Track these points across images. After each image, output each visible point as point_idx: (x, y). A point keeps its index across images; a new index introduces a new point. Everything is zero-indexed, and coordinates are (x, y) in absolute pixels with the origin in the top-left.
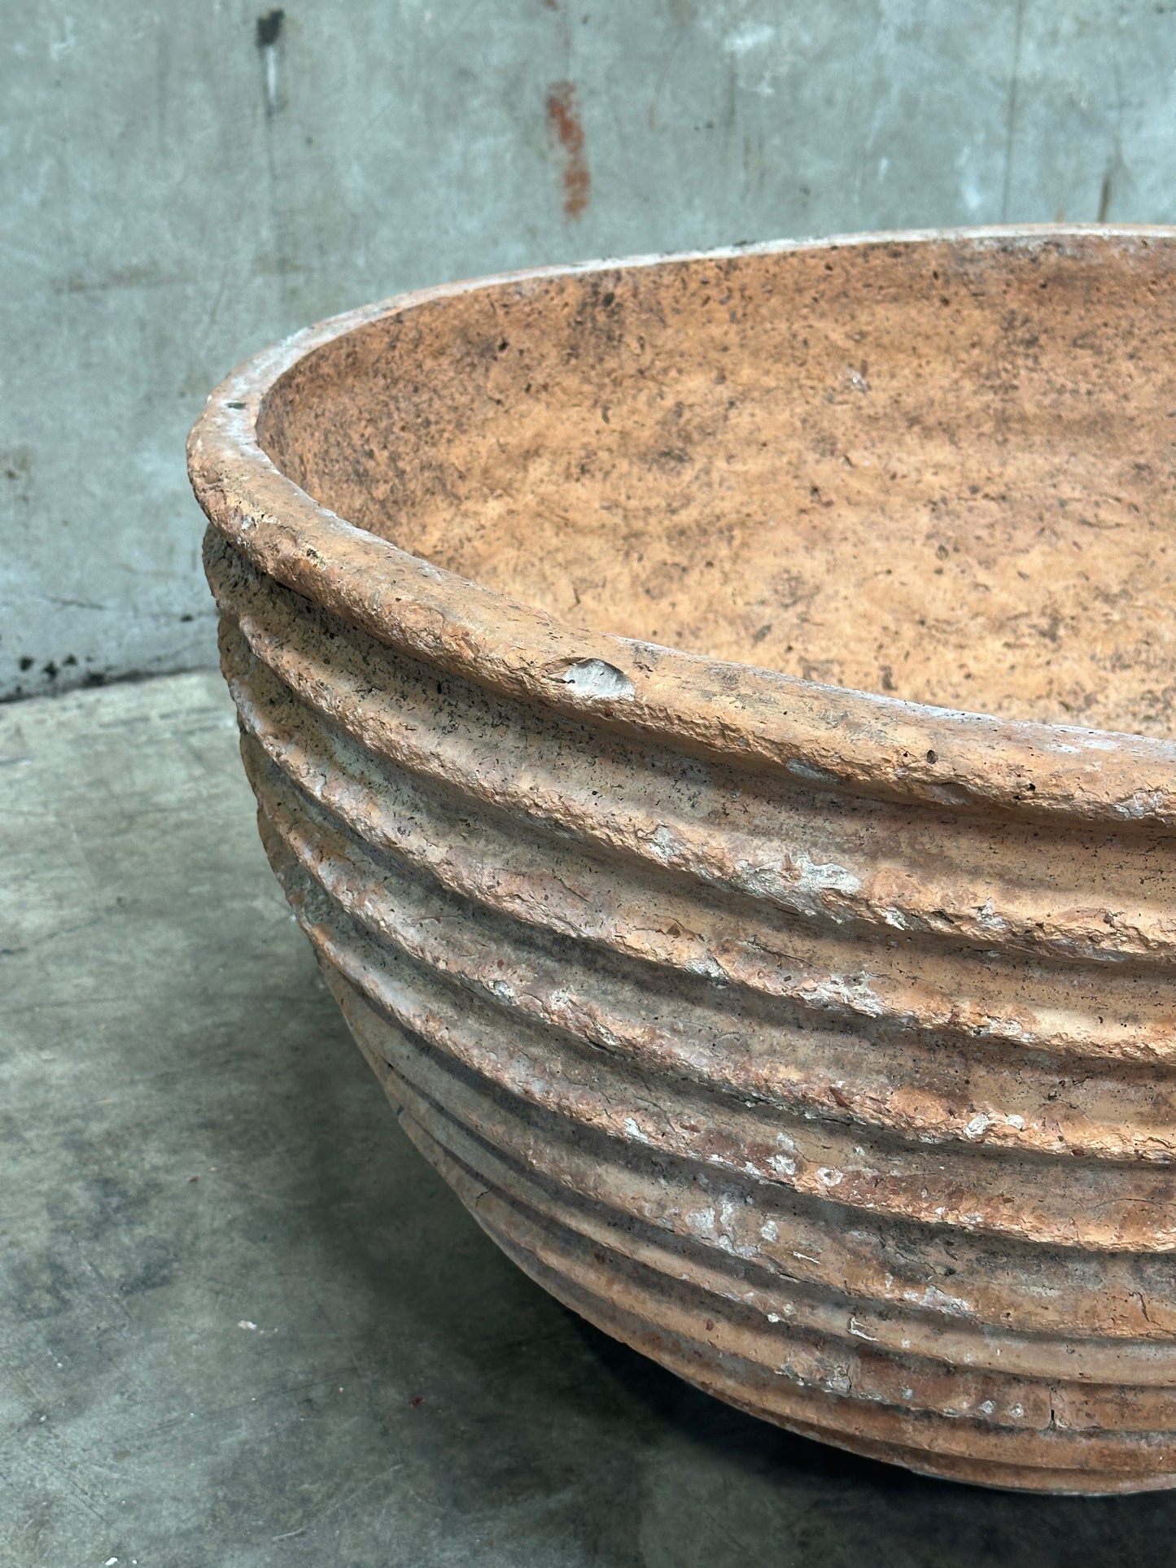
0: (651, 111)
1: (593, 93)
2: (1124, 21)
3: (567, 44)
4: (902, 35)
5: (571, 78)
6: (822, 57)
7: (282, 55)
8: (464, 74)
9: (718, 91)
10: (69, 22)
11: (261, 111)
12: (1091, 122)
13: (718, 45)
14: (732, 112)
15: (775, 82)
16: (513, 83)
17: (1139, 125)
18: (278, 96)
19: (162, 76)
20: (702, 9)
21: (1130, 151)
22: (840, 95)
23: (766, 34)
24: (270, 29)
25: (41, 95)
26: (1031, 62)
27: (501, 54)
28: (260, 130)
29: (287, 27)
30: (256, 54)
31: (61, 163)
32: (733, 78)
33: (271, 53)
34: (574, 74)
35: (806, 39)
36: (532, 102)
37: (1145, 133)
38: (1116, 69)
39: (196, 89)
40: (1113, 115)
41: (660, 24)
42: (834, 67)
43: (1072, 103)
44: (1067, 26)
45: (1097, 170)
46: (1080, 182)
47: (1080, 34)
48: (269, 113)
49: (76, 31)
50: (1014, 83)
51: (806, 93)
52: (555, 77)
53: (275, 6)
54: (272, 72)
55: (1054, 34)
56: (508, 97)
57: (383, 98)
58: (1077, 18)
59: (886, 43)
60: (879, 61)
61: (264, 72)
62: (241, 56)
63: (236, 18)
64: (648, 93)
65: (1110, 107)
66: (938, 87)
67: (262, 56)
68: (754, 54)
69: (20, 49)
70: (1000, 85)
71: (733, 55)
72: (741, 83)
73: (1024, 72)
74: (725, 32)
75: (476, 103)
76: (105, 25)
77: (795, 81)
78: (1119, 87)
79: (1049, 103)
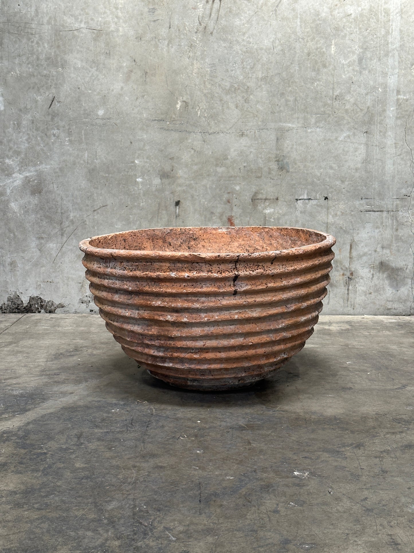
0: (249, 222)
1: (237, 218)
2: (352, 213)
3: (232, 209)
4: (301, 212)
5: (232, 215)
6: (284, 215)
7: (179, 208)
8: (212, 213)
9: (262, 219)
10: (144, 200)
11: (175, 216)
12: (346, 232)
13: (262, 211)
14: (265, 223)
15: (274, 219)
16: (221, 215)
17: (358, 234)
18: (178, 214)
19: (158, 210)
20: (259, 205)
21: (356, 239)
22: (288, 222)
23: (272, 210)
24: (177, 203)
25: (138, 211)
26: (331, 219)
27: (219, 210)
28: (175, 219)
29: (180, 203)
30: (175, 207)
31: (140, 223)
32: (265, 217)
33: (177, 207)
34: (233, 214)
35: (281, 212)
36: (225, 219)
37: (359, 235)
38: (351, 222)
39: (164, 212)
40: (351, 231)
41: (250, 207)
42: (287, 217)
43: (341, 228)
44: (339, 213)
45: (348, 242)
46: (344, 244)
47: (342, 215)
48: (176, 217)
49: (145, 202)
50: (327, 223)
51: (281, 221)
52: (229, 215)
53: (179, 200)
54: (177, 210)
55: (336, 214)
56: (220, 217)
57: (197, 216)
58: (341, 212)
59: (298, 213)
60: (297, 217)
61: (176, 210)
62: (172, 208)
63: (172, 201)
64: (248, 219)
65: (351, 230)
66: (310, 222)
67: (176, 207)
68: (270, 214)
69: (136, 204)
70: (324, 223)
71: (265, 213)
72: (267, 219)
73: (329, 221)
74: (263, 209)
75: (214, 218)
76: (150, 201)
77: (278, 219)
78: (352, 225)
79: (336, 227)
